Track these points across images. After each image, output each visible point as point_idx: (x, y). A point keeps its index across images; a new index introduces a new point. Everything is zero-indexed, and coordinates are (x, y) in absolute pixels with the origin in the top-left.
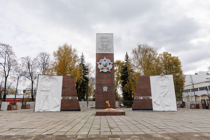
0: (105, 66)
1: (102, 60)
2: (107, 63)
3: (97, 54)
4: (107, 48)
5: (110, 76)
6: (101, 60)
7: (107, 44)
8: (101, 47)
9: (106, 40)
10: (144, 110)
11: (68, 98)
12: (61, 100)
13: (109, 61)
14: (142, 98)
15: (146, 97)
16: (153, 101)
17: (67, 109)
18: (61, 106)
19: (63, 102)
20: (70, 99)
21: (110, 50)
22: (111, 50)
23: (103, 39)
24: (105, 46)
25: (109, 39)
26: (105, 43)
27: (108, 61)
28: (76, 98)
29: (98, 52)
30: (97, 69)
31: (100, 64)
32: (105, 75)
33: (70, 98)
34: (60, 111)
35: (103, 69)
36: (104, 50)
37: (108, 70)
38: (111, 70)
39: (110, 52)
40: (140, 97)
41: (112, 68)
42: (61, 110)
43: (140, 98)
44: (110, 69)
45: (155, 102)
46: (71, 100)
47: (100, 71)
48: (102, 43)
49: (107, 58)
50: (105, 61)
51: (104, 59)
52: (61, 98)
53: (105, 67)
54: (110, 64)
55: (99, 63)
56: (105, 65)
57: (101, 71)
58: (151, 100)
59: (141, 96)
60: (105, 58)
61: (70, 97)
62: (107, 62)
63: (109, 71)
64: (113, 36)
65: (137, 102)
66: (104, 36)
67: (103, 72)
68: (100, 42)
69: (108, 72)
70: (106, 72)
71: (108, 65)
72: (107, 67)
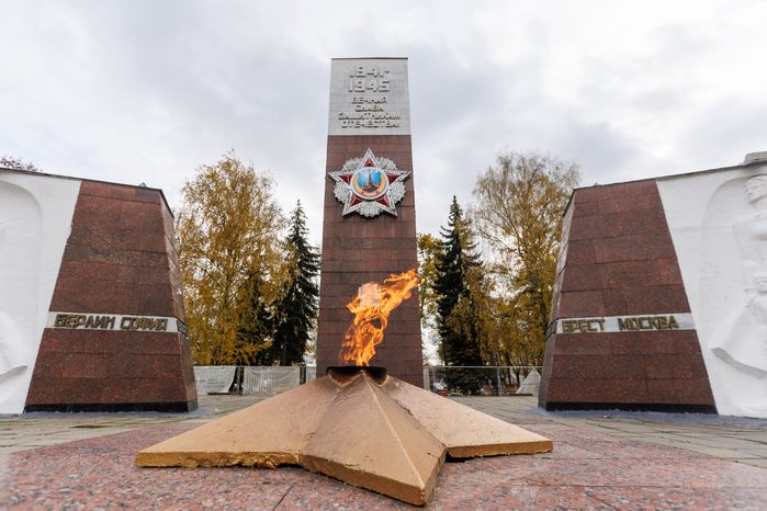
0: (371, 188)
1: (356, 161)
2: (379, 173)
3: (331, 139)
4: (381, 113)
5: (392, 232)
6: (349, 163)
7: (379, 97)
8: (351, 112)
9: (374, 81)
10: (644, 407)
11: (99, 322)
12: (47, 331)
13: (391, 164)
14: (611, 325)
15: (646, 320)
16: (707, 345)
17: (80, 401)
18: (35, 378)
19: (54, 346)
20: (117, 327)
21: (392, 122)
22: (399, 121)
23: (363, 80)
24: (371, 106)
25: (387, 77)
26: (369, 96)
27: (385, 168)
28: (162, 325)
29: (339, 132)
30: (333, 203)
31: (346, 179)
32: (366, 231)
33: (118, 322)
34: (20, 409)
35: (357, 201)
36: (365, 122)
37: (384, 207)
38: (398, 204)
39: (395, 132)
40: (601, 322)
41: (402, 195)
42: (28, 408)
43: (596, 326)
44: (392, 201)
45: (721, 354)
46: (126, 333)
47: (345, 212)
48: (358, 96)
49: (377, 154)
50: (370, 165)
51: (365, 159)
52: (47, 320)
53: (369, 190)
54: (392, 179)
55: (339, 173)
56: (370, 183)
57: (348, 209)
58: (691, 336)
59: (602, 308)
60: (369, 155)
61: (119, 318)
62: (378, 169)
63: (391, 209)
64: (406, 66)
65: (581, 351)
66: (368, 67)
67: (358, 213)
68: (346, 92)
69: (384, 213)
70: (376, 216)
71: (383, 184)
72: (378, 193)
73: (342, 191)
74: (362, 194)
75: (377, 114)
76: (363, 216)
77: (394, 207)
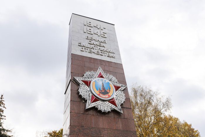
0: (105, 92)
1: (92, 73)
2: (108, 83)
4: (104, 48)
5: (120, 125)
6: (88, 73)
7: (102, 40)
8: (86, 43)
9: (98, 31)
13: (114, 79)
21: (111, 55)
22: (114, 55)
23: (91, 29)
24: (98, 43)
26: (96, 37)
27: (111, 80)
29: (77, 52)
31: (87, 83)
32: (102, 123)
35: (95, 99)
38: (122, 105)
39: (113, 60)
48: (90, 36)
49: (105, 71)
53: (103, 94)
54: (117, 88)
55: (81, 79)
56: (104, 89)
57: (89, 105)
60: (100, 71)
63: (118, 108)
66: (94, 23)
67: (97, 109)
68: (82, 32)
69: (114, 111)
70: (109, 112)
71: (112, 90)
72: (109, 96)
73: (84, 91)
74: (99, 95)
75: (102, 48)
76: (100, 112)
77: (120, 108)
